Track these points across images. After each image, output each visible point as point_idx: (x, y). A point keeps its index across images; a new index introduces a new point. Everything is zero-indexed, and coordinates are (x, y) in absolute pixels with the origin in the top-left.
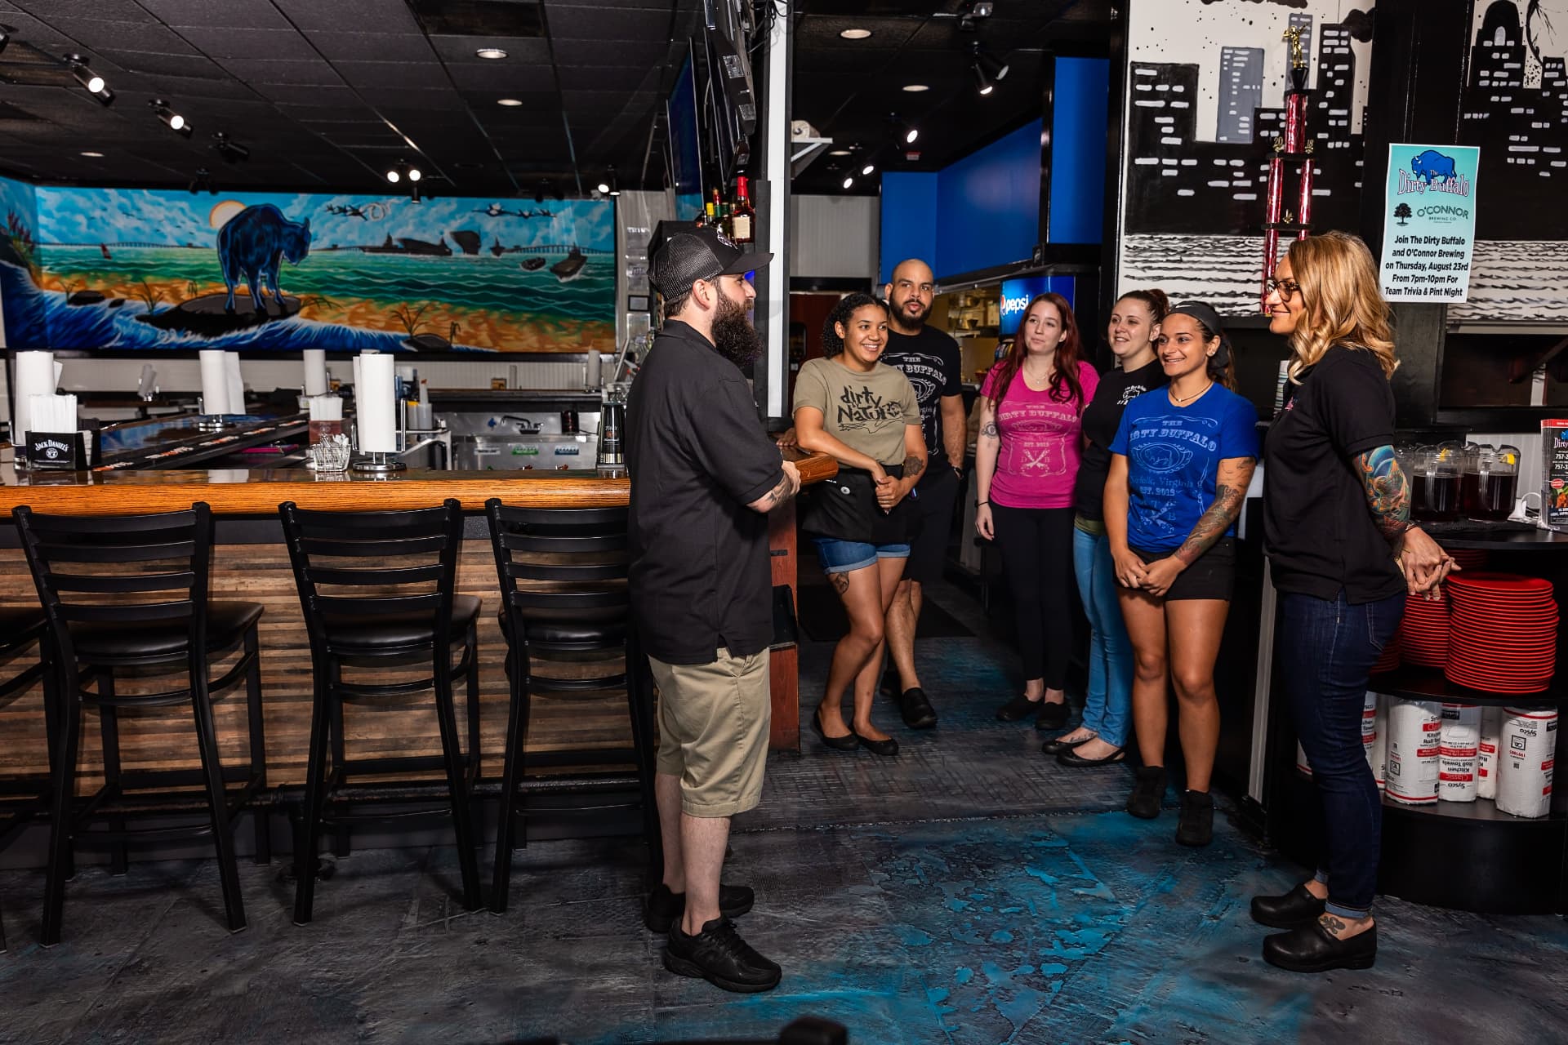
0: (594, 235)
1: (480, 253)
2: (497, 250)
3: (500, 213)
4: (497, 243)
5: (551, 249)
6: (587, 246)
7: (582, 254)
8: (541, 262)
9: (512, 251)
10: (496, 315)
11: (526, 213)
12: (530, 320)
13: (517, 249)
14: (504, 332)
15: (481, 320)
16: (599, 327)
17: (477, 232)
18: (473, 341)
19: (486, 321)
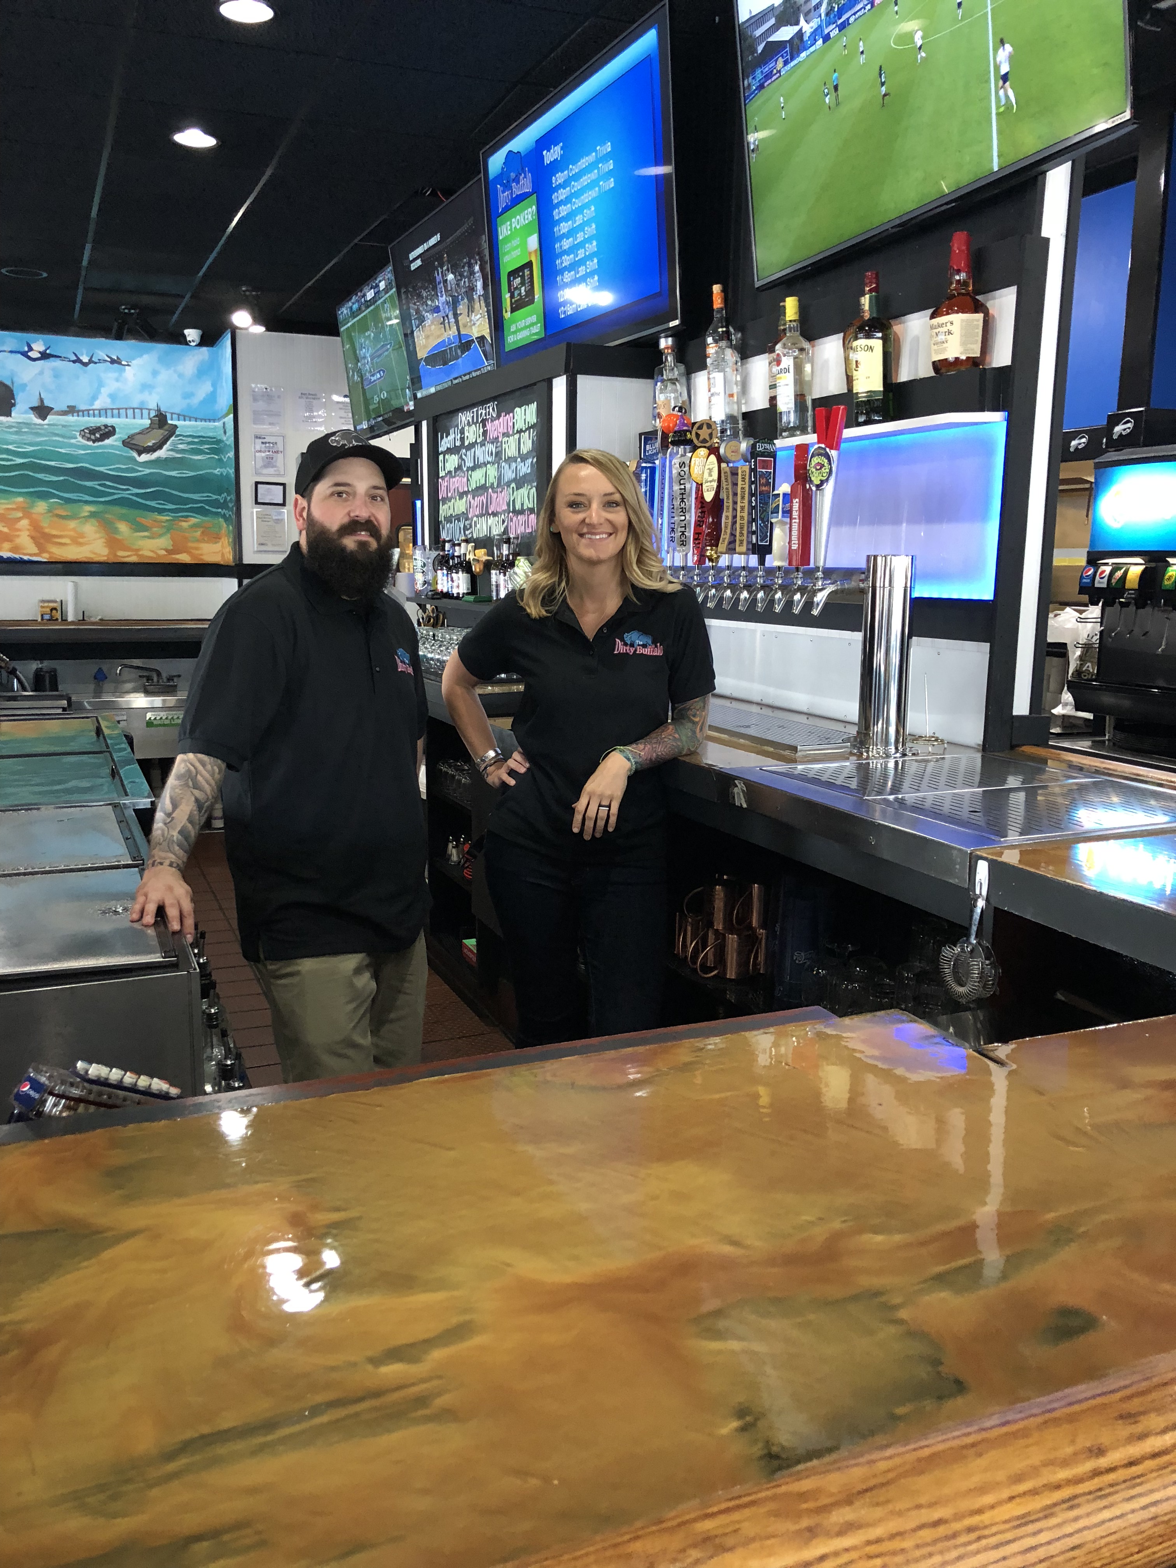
0: (187, 396)
1: (13, 414)
2: (42, 411)
3: (44, 356)
4: (42, 400)
5: (123, 412)
6: (177, 411)
7: (170, 422)
8: (108, 432)
9: (64, 413)
10: (41, 506)
11: (85, 359)
12: (93, 515)
13: (72, 410)
14: (54, 532)
15: (20, 514)
16: (194, 526)
17: (8, 383)
18: (6, 545)
19: (27, 514)
